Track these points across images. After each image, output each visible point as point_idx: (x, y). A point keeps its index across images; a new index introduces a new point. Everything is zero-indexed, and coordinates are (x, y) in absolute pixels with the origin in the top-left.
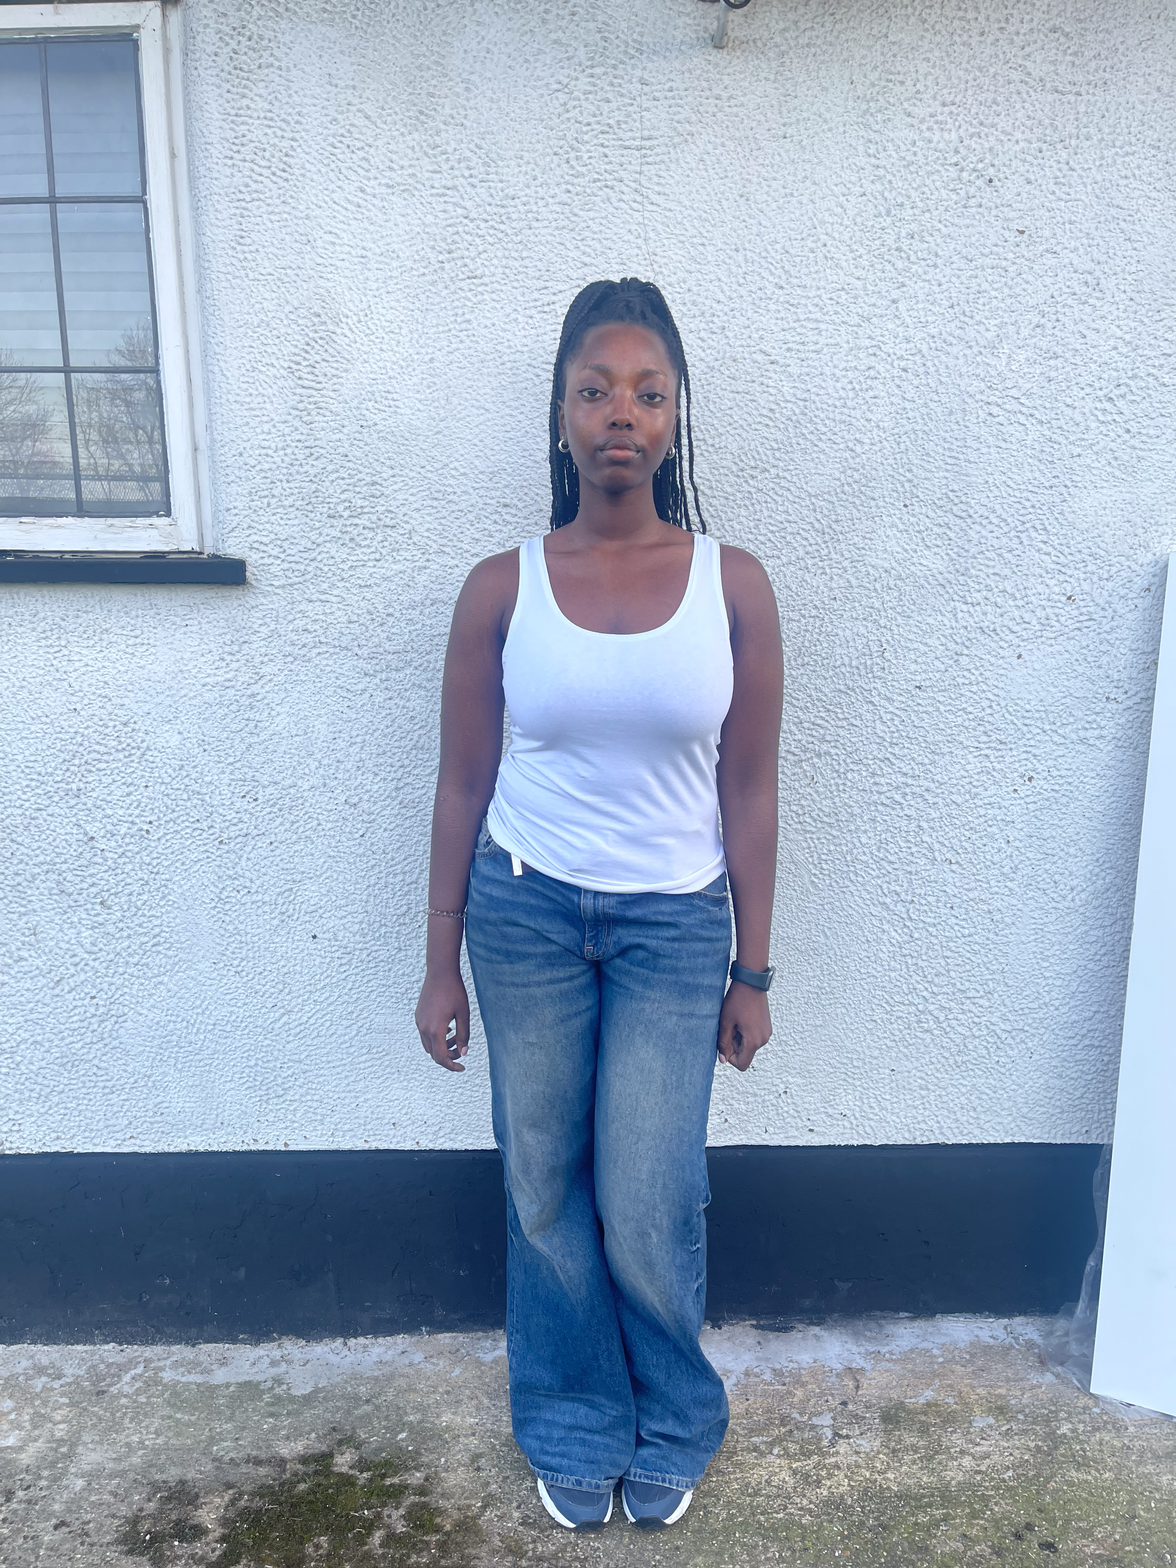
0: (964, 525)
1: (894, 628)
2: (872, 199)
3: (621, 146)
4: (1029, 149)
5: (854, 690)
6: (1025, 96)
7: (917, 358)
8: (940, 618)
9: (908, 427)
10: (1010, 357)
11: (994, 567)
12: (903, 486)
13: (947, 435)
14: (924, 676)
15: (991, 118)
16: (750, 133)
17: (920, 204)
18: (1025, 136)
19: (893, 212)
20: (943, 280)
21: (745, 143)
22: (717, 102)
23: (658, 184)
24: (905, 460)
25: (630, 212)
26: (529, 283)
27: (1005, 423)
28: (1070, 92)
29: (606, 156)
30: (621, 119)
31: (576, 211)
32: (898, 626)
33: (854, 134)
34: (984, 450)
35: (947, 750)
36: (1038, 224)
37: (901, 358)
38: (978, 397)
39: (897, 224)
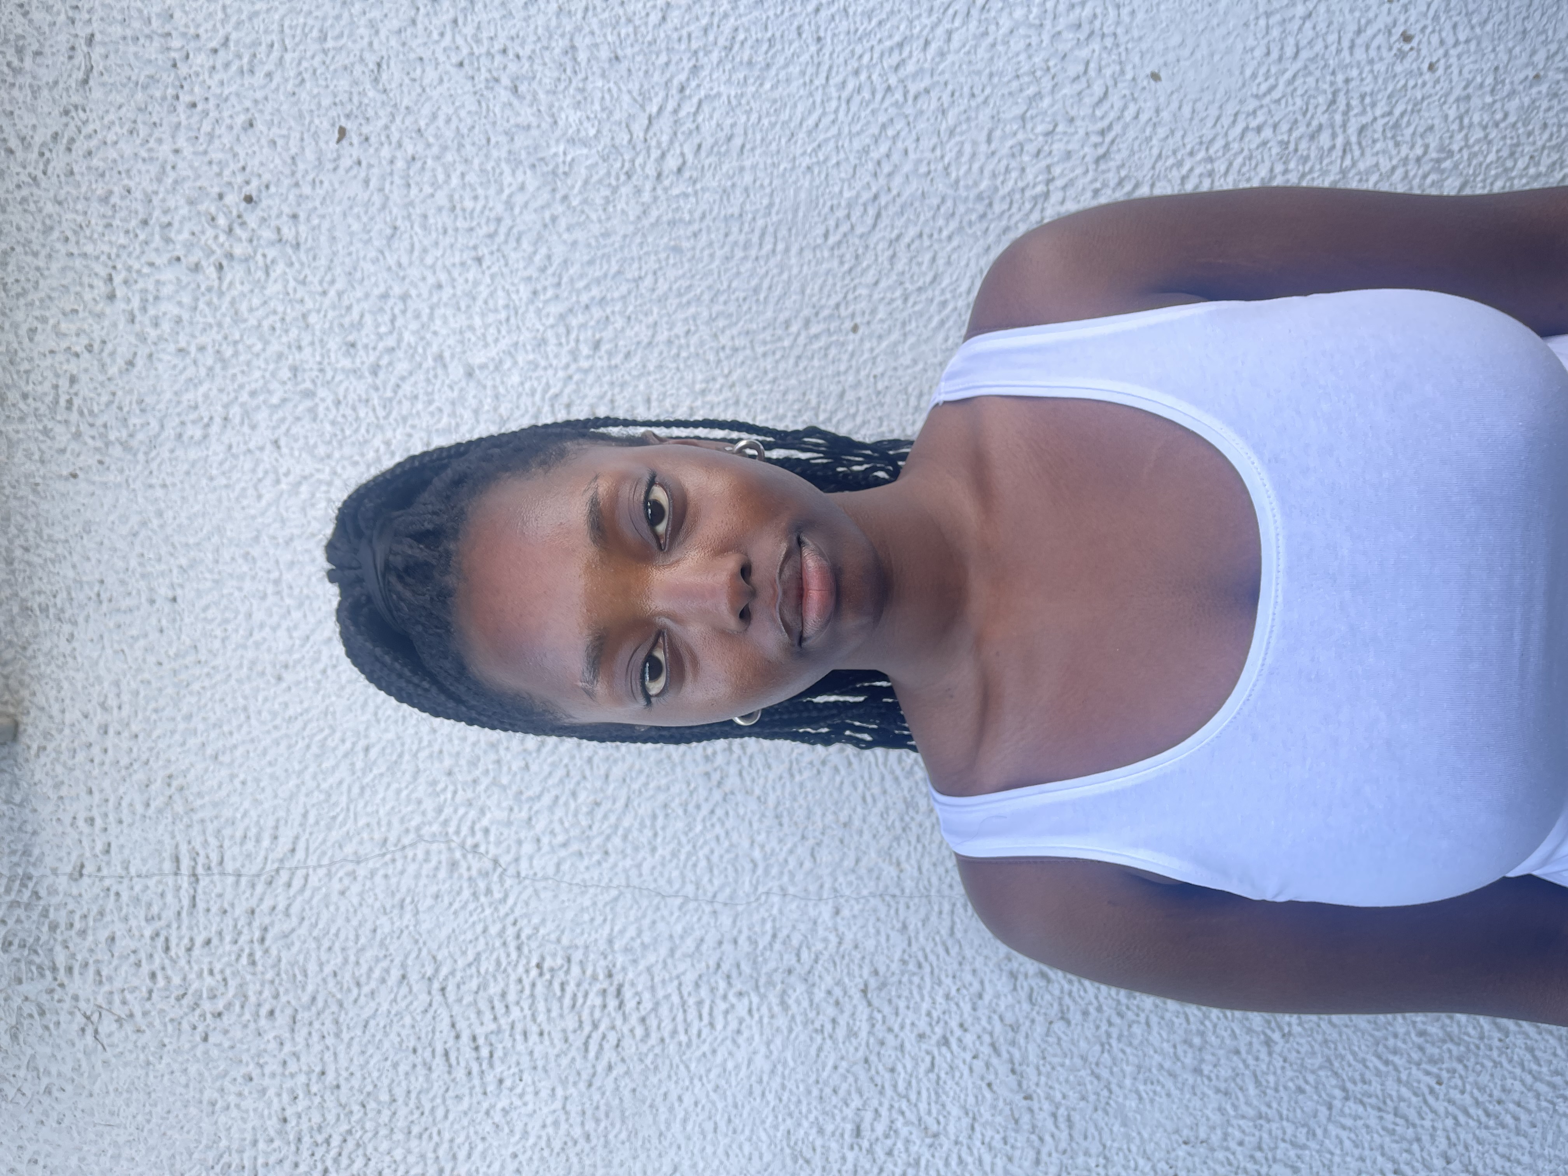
0: (892, 210)
2: (283, 428)
3: (190, 914)
4: (189, 128)
6: (93, 143)
7: (574, 322)
9: (705, 332)
10: (572, 141)
12: (817, 337)
13: (719, 254)
15: (135, 206)
16: (167, 666)
17: (294, 332)
18: (166, 136)
19: (308, 385)
20: (431, 280)
21: (184, 676)
22: (111, 731)
23: (258, 841)
24: (767, 336)
25: (307, 894)
26: (437, 1088)
27: (696, 140)
28: (88, 56)
29: (208, 942)
30: (142, 914)
31: (306, 998)
33: (167, 468)
34: (748, 178)
36: (326, 102)
37: (575, 355)
38: (646, 197)
39: (329, 375)
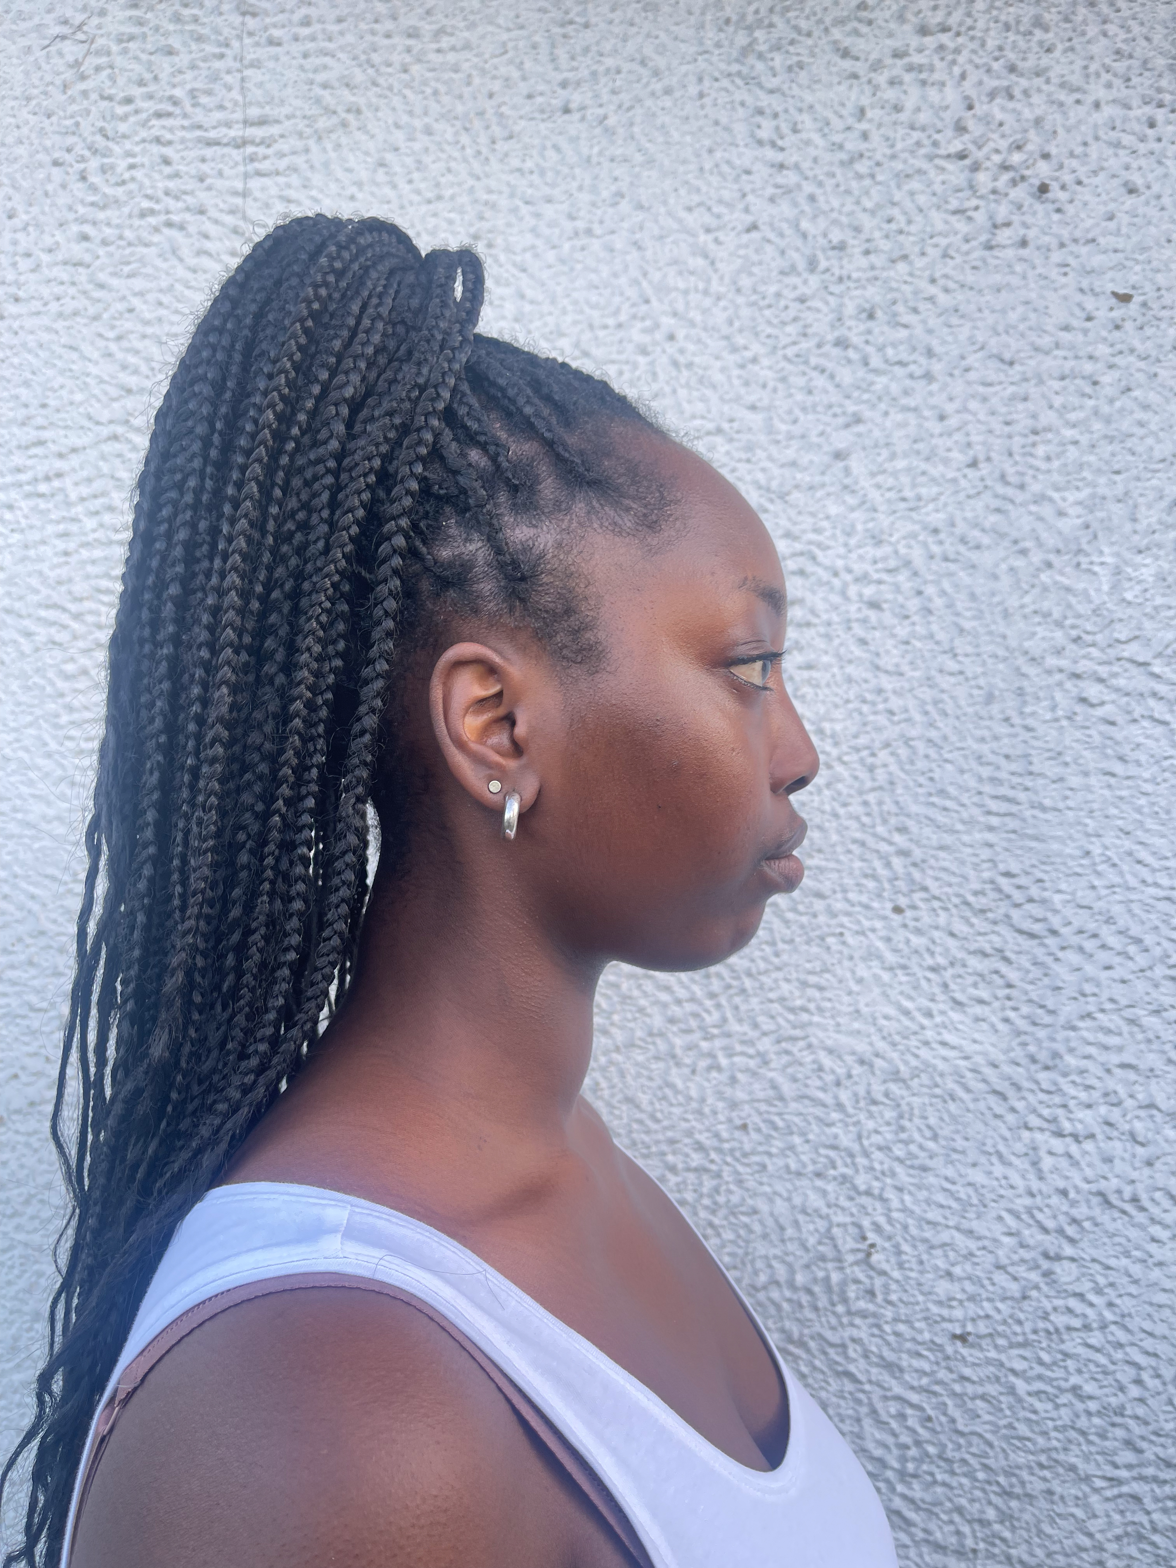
0: (1040, 952)
1: (890, 1194)
2: (772, 236)
3: (199, 140)
4: (1125, 120)
5: (802, 1344)
7: (902, 577)
8: (998, 1170)
9: (892, 732)
10: (1117, 571)
11: (1120, 1049)
12: (888, 865)
13: (985, 749)
14: (972, 1309)
15: (1032, 57)
16: (488, 104)
17: (885, 245)
18: (1114, 93)
19: (823, 264)
20: (950, 408)
21: (477, 124)
22: (411, 42)
24: (889, 806)
27: (1120, 719)
29: (167, 162)
30: (198, 85)
31: (102, 277)
32: (900, 1189)
33: (723, 98)
34: (1075, 781)
35: (1040, 1486)
36: (1161, 279)
37: (863, 579)
38: (1052, 661)
39: (834, 288)
